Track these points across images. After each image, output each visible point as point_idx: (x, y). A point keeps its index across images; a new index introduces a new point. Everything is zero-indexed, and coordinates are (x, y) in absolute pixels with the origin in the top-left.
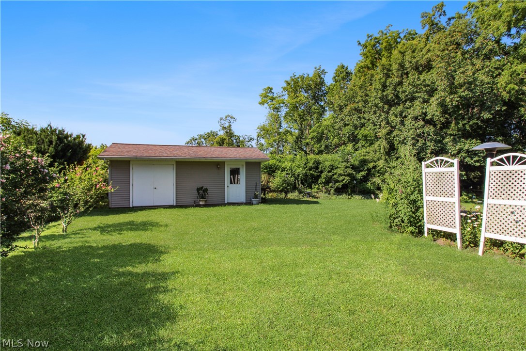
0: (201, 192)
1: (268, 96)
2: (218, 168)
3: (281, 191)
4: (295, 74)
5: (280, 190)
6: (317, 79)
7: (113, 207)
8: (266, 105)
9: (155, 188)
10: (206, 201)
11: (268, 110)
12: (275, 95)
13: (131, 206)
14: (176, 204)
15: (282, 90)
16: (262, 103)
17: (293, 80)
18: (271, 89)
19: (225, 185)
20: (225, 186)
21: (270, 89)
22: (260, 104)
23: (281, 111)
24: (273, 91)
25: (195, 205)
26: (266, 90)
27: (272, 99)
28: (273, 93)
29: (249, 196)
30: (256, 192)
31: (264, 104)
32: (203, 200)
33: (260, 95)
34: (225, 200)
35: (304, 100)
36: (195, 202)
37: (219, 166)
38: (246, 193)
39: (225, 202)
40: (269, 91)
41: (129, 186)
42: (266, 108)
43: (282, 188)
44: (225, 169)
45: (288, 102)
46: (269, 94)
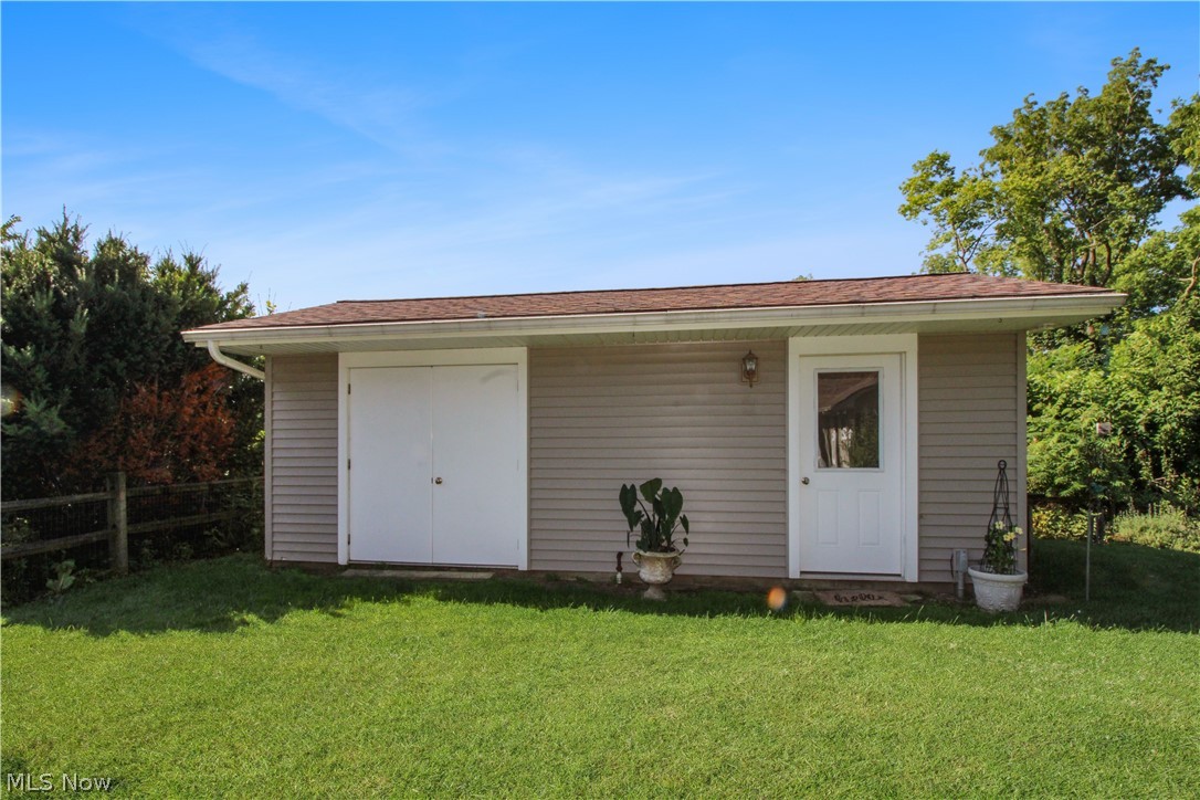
0: (644, 506)
1: (932, 184)
2: (750, 374)
4: (1031, 100)
5: (1064, 493)
6: (1121, 98)
7: (277, 557)
8: (924, 215)
9: (439, 482)
10: (674, 563)
11: (933, 225)
12: (957, 178)
13: (342, 560)
14: (530, 561)
15: (982, 160)
16: (909, 211)
17: (1024, 120)
18: (946, 158)
19: (785, 471)
20: (785, 481)
21: (941, 162)
22: (904, 213)
23: (982, 223)
24: (949, 165)
25: (619, 576)
26: (925, 165)
27: (948, 190)
28: (949, 170)
29: (943, 544)
30: (1000, 525)
31: (917, 212)
32: (659, 559)
33: (903, 186)
34: (786, 557)
35: (1075, 173)
36: (619, 562)
37: (751, 366)
38: (920, 526)
39: (786, 568)
40: (934, 168)
41: (336, 467)
42: (925, 224)
43: (1077, 486)
44: (784, 381)
45: (1011, 187)
46: (937, 178)
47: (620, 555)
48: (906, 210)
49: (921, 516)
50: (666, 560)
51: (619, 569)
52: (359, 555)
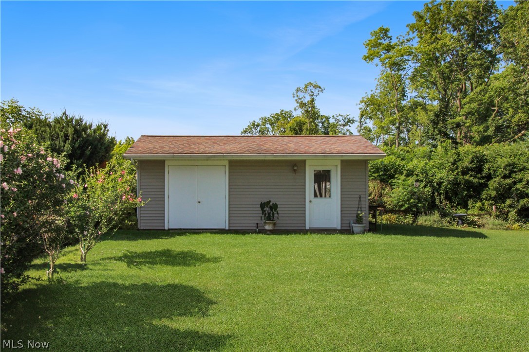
0: (267, 209)
1: (380, 44)
2: (295, 170)
3: (406, 212)
7: (142, 228)
8: (377, 60)
9: (199, 202)
10: (274, 224)
11: (381, 68)
12: (394, 41)
13: (166, 228)
14: (229, 227)
15: (408, 30)
16: (369, 58)
17: (429, 10)
18: (388, 31)
19: (305, 198)
20: (305, 201)
21: (385, 32)
23: (405, 68)
24: (389, 34)
25: (257, 230)
26: (377, 33)
27: (389, 48)
28: (389, 37)
29: (347, 218)
30: (359, 212)
31: (372, 59)
32: (271, 223)
33: (366, 44)
34: (305, 223)
35: (451, 45)
36: (257, 226)
37: (295, 168)
38: (341, 214)
39: (305, 226)
40: (382, 35)
41: (164, 198)
42: (377, 66)
43: (407, 206)
44: (305, 173)
45: (418, 51)
46: (383, 41)
47: (257, 224)
48: (366, 58)
49: (341, 211)
50: (273, 223)
51: (257, 228)
52: (171, 227)
